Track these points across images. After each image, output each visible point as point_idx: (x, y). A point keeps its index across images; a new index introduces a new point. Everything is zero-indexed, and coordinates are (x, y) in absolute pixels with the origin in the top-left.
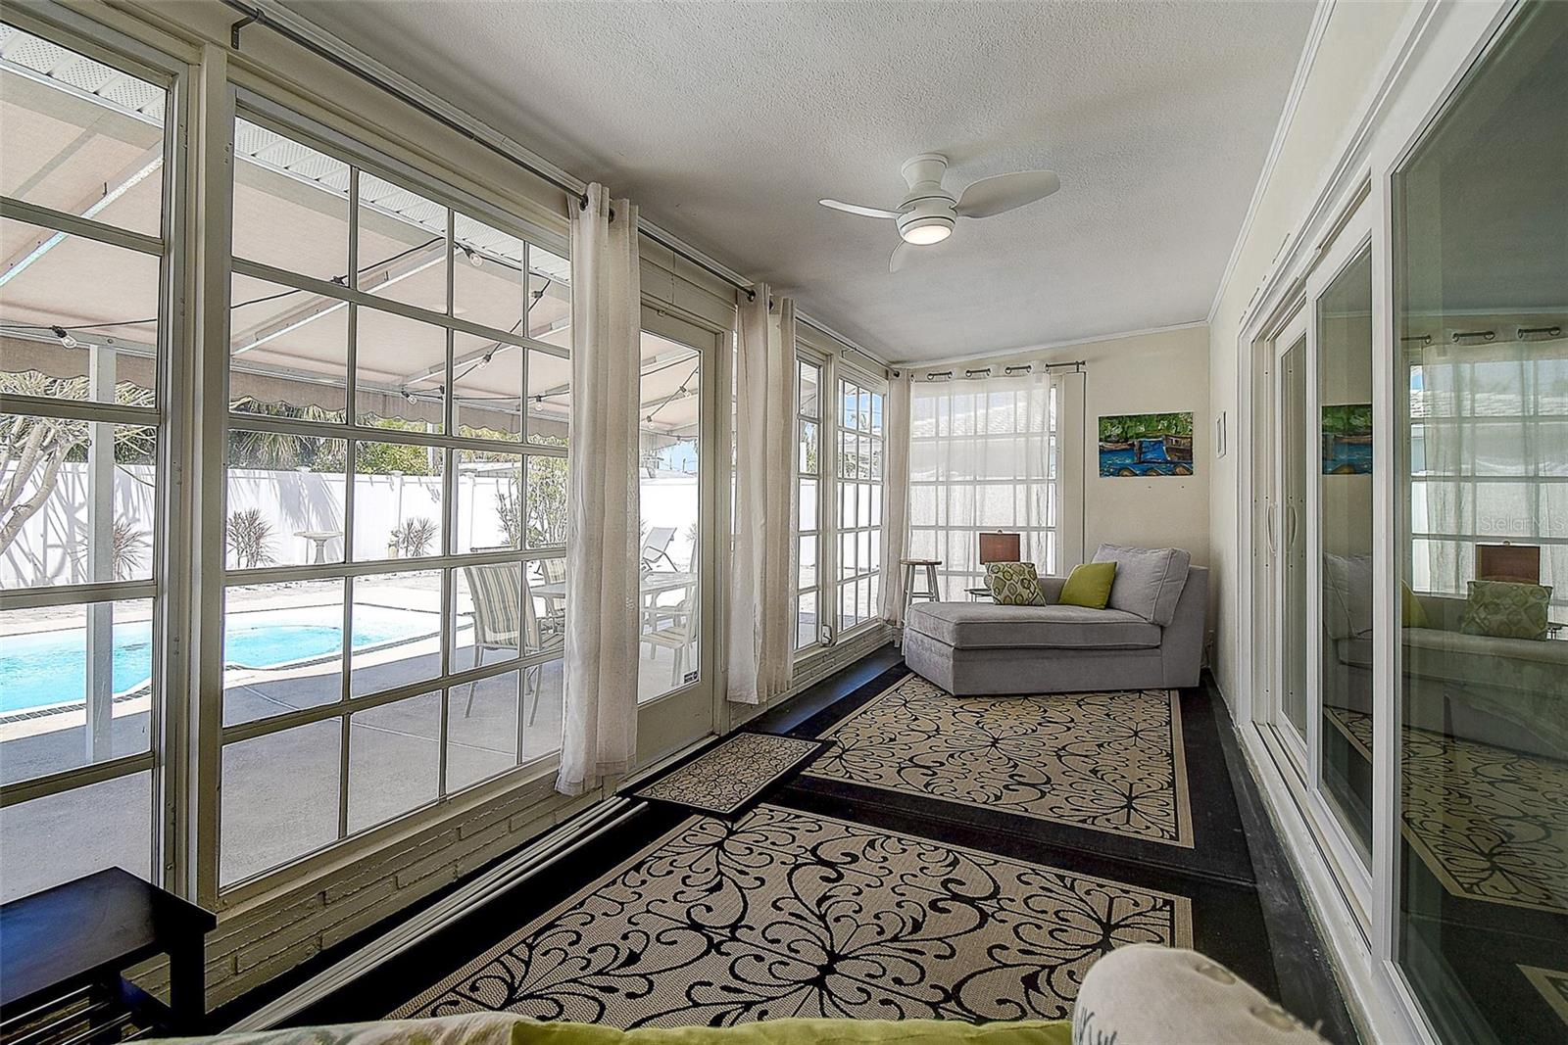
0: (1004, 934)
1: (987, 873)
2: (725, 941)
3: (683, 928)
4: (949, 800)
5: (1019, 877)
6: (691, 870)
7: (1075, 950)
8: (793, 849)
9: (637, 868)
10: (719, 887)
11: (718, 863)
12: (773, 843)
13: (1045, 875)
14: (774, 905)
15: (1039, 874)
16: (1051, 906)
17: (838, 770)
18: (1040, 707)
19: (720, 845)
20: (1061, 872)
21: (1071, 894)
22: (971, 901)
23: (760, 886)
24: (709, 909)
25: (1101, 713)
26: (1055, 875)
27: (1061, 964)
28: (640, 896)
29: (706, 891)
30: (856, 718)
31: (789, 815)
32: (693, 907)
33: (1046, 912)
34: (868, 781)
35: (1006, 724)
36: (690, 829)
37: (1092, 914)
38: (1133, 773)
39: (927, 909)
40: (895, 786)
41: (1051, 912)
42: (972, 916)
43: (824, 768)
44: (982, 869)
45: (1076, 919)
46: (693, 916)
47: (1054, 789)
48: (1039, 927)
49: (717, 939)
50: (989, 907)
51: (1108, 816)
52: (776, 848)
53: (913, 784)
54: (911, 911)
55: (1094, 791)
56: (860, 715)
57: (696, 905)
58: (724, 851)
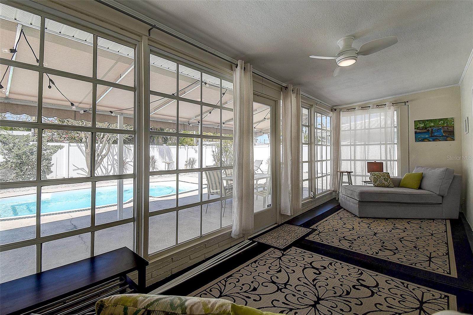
0: (381, 300)
1: (374, 278)
2: (283, 288)
3: (270, 282)
4: (358, 252)
5: (386, 281)
6: (271, 265)
7: (409, 309)
8: (303, 262)
9: (255, 262)
10: (280, 271)
11: (280, 264)
12: (297, 260)
13: (396, 281)
14: (298, 279)
15: (394, 281)
16: (399, 292)
17: (318, 239)
18: (392, 223)
19: (280, 258)
20: (403, 281)
21: (407, 289)
22: (368, 287)
23: (293, 273)
24: (277, 278)
25: (418, 226)
26: (400, 282)
27: (403, 313)
28: (256, 271)
29: (276, 272)
30: (323, 222)
31: (302, 251)
32: (272, 276)
33: (397, 294)
34: (328, 243)
35: (379, 228)
36: (270, 252)
37: (415, 297)
38: (431, 249)
39: (352, 288)
40: (338, 246)
41: (399, 294)
42: (368, 292)
43: (313, 237)
44: (372, 277)
45: (409, 298)
46: (272, 279)
47: (399, 252)
48: (394, 299)
49: (280, 287)
50: (375, 290)
51: (421, 263)
52: (298, 261)
53: (345, 245)
54: (346, 288)
55: (415, 254)
56: (325, 221)
57: (273, 276)
58: (281, 260)
